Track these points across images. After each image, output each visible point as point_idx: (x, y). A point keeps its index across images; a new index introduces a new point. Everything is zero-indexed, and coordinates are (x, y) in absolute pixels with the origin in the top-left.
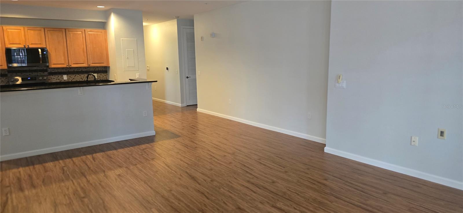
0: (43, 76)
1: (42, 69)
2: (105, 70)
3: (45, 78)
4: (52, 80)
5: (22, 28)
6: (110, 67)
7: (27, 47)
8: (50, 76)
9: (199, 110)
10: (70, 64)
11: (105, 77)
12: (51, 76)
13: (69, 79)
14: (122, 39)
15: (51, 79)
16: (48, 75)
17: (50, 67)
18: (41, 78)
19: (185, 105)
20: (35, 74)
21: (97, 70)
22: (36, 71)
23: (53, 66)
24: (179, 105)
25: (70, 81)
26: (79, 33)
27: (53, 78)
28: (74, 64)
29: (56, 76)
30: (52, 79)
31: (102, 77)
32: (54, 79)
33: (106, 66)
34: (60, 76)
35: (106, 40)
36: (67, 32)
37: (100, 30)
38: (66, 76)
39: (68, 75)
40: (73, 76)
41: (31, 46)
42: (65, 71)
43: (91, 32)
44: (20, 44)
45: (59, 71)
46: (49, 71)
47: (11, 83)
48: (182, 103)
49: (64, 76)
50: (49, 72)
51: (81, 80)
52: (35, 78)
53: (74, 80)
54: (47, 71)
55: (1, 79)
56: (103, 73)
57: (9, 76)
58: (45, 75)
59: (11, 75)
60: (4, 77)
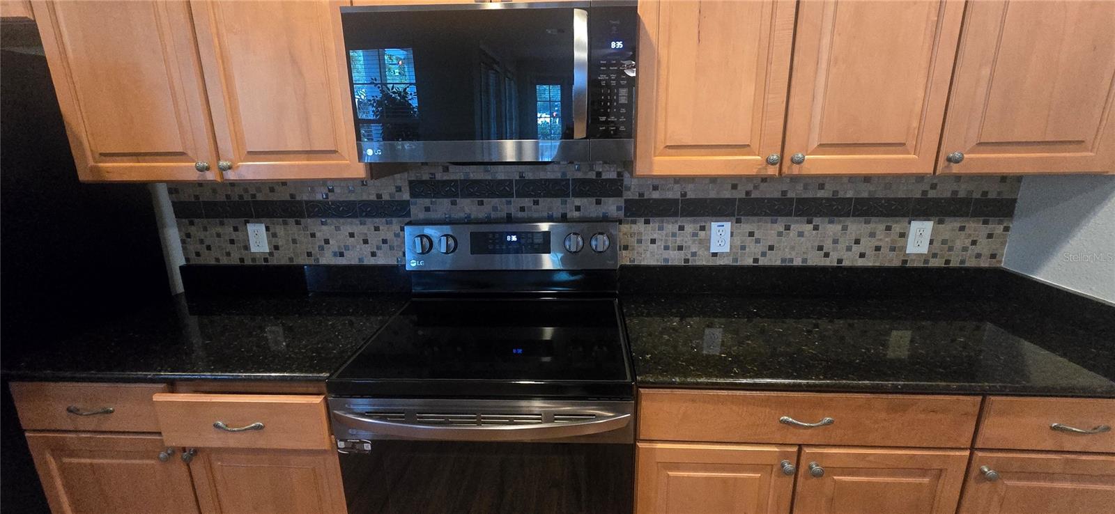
0: (591, 225)
1: (592, 175)
4: (641, 250)
8: (634, 222)
12: (640, 227)
13: (743, 248)
15: (633, 241)
16: (621, 214)
17: (640, 167)
18: (576, 243)
23: (660, 164)
25: (749, 262)
27: (647, 238)
28: (823, 147)
29: (671, 226)
30: (640, 241)
32: (653, 241)
34: (690, 228)
38: (728, 226)
39: (738, 221)
40: (769, 231)
45: (692, 195)
46: (633, 192)
49: (714, 225)
50: (629, 195)
51: (816, 260)
53: (773, 260)
54: (619, 194)
55: (377, 229)
56: (975, 214)
57: (417, 211)
58: (605, 219)
59: (427, 209)
60: (395, 220)
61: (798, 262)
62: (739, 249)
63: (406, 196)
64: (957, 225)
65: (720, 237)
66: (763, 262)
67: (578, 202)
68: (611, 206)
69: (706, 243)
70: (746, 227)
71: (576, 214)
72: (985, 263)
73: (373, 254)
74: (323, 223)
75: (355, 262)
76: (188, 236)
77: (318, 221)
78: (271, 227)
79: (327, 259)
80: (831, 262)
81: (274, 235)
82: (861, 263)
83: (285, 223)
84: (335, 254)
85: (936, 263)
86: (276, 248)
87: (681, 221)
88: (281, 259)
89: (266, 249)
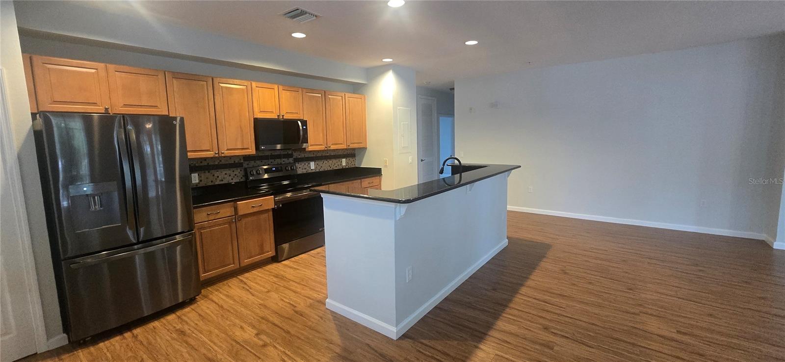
0: (290, 165)
1: (286, 153)
4: (297, 170)
6: (366, 148)
7: (281, 118)
10: (329, 145)
11: (353, 163)
12: (297, 164)
14: (398, 108)
16: (293, 162)
17: (307, 150)
21: (346, 153)
23: (310, 148)
25: (318, 170)
26: (339, 99)
27: (298, 167)
29: (303, 164)
32: (300, 168)
34: (307, 164)
36: (327, 96)
37: (360, 96)
38: (313, 163)
39: (315, 162)
40: (320, 163)
41: (286, 117)
42: (312, 156)
43: (351, 99)
44: (272, 112)
45: (306, 155)
47: (251, 178)
53: (322, 170)
55: (233, 171)
57: (245, 165)
58: (290, 163)
59: (248, 164)
60: (238, 168)
61: (326, 170)
62: (316, 168)
63: (242, 161)
64: (349, 159)
65: (312, 165)
66: (320, 170)
67: (284, 159)
68: (291, 160)
69: (310, 167)
70: (317, 163)
71: (284, 163)
72: (354, 166)
73: (232, 179)
74: (218, 171)
75: (227, 182)
77: (216, 170)
78: (200, 175)
79: (218, 183)
80: (331, 169)
81: (201, 177)
82: (336, 168)
83: (205, 172)
84: (220, 181)
85: (347, 167)
86: (201, 181)
87: (305, 162)
88: (202, 184)
89: (197, 181)
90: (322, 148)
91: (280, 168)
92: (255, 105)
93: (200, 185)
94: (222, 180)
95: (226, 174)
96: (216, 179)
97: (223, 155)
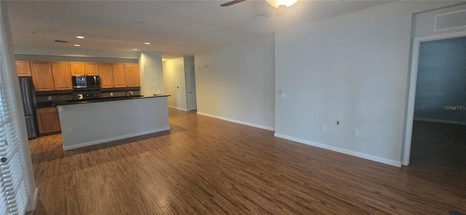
0: (97, 94)
1: (96, 89)
2: (138, 89)
3: (98, 95)
4: (103, 96)
5: (83, 63)
6: (140, 87)
7: (86, 75)
9: (198, 113)
10: (115, 86)
11: (137, 93)
12: (103, 94)
14: (148, 69)
16: (100, 93)
17: (101, 88)
18: (95, 95)
19: (189, 110)
20: (92, 92)
21: (133, 89)
22: (93, 90)
23: (103, 87)
24: (186, 110)
26: (121, 66)
28: (117, 85)
29: (106, 93)
31: (136, 93)
33: (138, 86)
34: (108, 93)
35: (138, 70)
36: (113, 66)
37: (134, 64)
40: (117, 93)
41: (89, 75)
42: (112, 90)
43: (128, 65)
44: (81, 73)
45: (108, 90)
46: (101, 90)
47: (75, 99)
48: (187, 108)
49: (111, 93)
51: (122, 96)
52: (92, 95)
54: (100, 91)
55: (68, 96)
56: (136, 91)
60: (71, 95)
61: (120, 96)
62: (114, 95)
63: (73, 92)
64: (134, 91)
65: (112, 94)
66: (117, 96)
67: (95, 92)
69: (110, 95)
70: (114, 93)
73: (68, 99)
76: (37, 99)
77: (60, 95)
78: (52, 97)
83: (54, 96)
85: (134, 95)
86: (52, 99)
89: (51, 99)
90: (111, 87)
91: (91, 95)
92: (72, 70)
93: (52, 101)
94: (63, 99)
95: (64, 97)
96: (60, 99)
97: (56, 90)
